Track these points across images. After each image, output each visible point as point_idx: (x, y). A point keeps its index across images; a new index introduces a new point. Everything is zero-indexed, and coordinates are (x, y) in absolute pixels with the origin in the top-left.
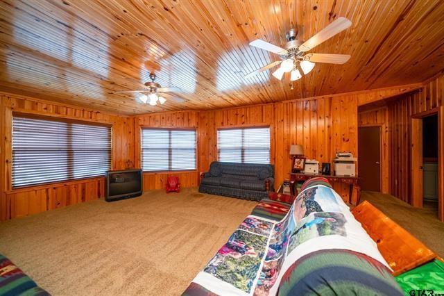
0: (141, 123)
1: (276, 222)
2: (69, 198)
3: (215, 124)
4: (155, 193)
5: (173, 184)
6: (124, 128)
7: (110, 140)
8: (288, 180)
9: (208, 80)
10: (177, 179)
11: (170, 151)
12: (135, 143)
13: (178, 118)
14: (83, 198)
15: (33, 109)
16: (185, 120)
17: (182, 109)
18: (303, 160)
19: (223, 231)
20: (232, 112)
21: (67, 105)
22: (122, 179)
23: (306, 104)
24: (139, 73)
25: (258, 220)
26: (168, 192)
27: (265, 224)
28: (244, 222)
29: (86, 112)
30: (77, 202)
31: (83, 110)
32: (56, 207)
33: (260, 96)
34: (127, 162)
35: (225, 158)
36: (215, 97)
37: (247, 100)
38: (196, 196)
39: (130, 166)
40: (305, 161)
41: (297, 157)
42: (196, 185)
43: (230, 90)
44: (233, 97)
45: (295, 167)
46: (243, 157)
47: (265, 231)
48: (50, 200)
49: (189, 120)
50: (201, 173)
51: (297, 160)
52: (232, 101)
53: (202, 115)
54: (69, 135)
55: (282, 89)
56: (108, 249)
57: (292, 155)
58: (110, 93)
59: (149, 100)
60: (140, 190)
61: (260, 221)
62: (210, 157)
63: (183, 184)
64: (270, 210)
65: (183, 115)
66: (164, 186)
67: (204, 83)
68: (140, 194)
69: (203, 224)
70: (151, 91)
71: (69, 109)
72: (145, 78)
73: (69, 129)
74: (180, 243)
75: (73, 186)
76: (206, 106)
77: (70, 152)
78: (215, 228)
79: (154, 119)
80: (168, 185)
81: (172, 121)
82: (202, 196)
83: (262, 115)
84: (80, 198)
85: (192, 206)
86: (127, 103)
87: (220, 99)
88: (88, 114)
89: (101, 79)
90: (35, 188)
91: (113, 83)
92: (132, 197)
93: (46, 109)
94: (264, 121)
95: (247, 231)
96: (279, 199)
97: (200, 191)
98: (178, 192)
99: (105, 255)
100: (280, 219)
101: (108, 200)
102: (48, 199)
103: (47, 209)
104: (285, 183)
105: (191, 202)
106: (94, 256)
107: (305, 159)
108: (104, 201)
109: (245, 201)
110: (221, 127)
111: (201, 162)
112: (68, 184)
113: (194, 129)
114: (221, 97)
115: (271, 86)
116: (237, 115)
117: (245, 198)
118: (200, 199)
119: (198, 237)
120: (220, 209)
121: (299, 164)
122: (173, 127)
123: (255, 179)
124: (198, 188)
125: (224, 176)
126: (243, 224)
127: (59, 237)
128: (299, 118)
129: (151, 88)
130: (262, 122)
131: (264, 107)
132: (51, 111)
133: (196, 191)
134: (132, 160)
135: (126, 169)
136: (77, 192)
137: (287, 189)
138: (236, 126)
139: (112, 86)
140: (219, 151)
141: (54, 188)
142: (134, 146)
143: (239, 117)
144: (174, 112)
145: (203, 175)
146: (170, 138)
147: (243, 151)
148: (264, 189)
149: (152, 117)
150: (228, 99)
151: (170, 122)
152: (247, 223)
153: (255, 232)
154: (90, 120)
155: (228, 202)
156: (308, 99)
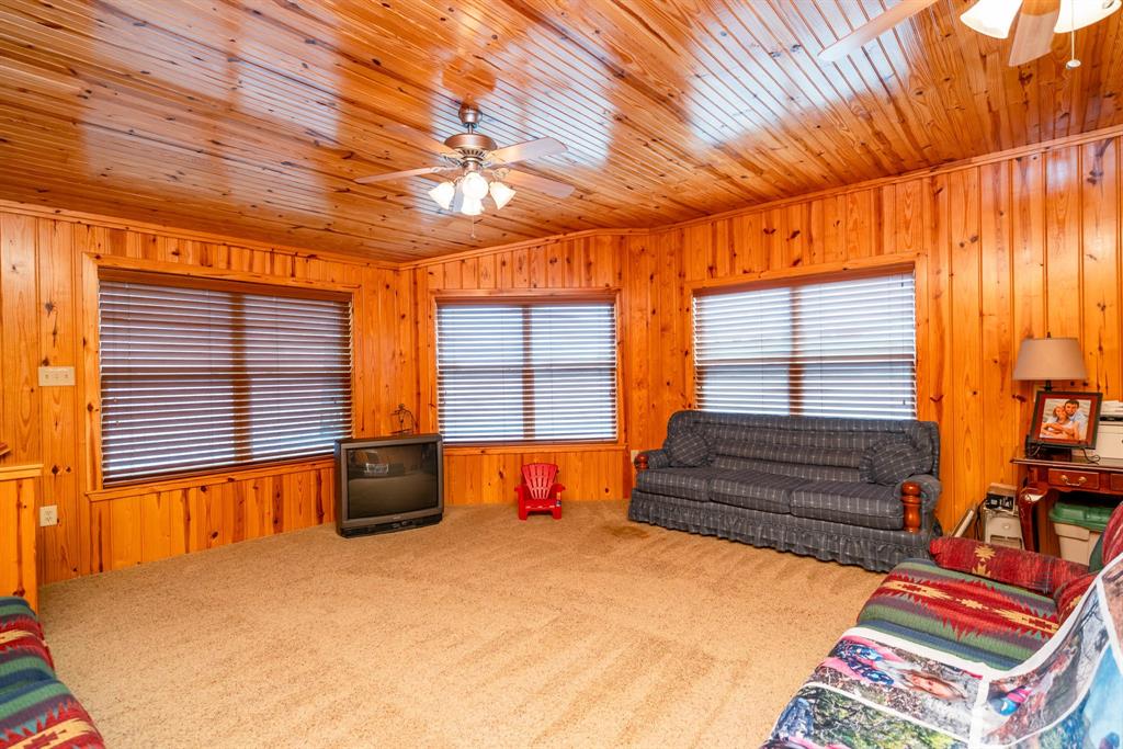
0: (435, 283)
1: (990, 673)
2: (240, 518)
3: (682, 275)
4: (481, 516)
5: (539, 488)
6: (385, 303)
7: (345, 342)
8: (1007, 487)
9: (662, 100)
10: (553, 470)
11: (527, 375)
12: (417, 349)
13: (553, 261)
14: (277, 521)
15: (146, 256)
16: (575, 263)
17: (567, 228)
18: (1085, 405)
19: (736, 676)
20: (749, 223)
21: (230, 240)
22: (382, 467)
23: (1100, 154)
24: (426, 107)
25: (900, 653)
26: (524, 515)
27: (936, 675)
28: (834, 653)
29: (278, 259)
30: (262, 533)
31: (272, 253)
32: (209, 546)
33: (874, 146)
34: (397, 413)
35: (722, 397)
36: (687, 170)
37: (814, 169)
38: (618, 532)
39: (407, 425)
40: (1096, 407)
41: (1050, 388)
42: (616, 493)
43: (748, 135)
44: (759, 161)
45: (1046, 434)
46: (795, 393)
47: (941, 708)
48: (193, 523)
49: (589, 265)
50: (634, 453)
51: (1052, 404)
52: (753, 182)
53: (635, 245)
54: (238, 328)
55: (981, 100)
56: (345, 694)
57: (1027, 385)
58: (343, 193)
59: (457, 199)
60: (436, 505)
61: (911, 658)
62: (667, 395)
63: (574, 490)
64: (950, 613)
65: (571, 250)
66: (512, 495)
67: (648, 115)
68: (436, 519)
69: (652, 640)
70: (465, 165)
71: (234, 250)
72: (446, 123)
73: (238, 310)
74: (575, 704)
75: (251, 483)
76: (652, 206)
77: (239, 380)
78: (701, 663)
79: (476, 268)
80: (524, 493)
81: (532, 272)
82: (641, 535)
83: (880, 225)
84: (269, 521)
85: (610, 570)
86: (394, 221)
87: (704, 174)
88: (284, 263)
89: (316, 144)
90: (157, 487)
91: (350, 156)
92: (411, 524)
93: (176, 254)
94: (887, 247)
95: (856, 695)
96: (981, 570)
97: (633, 516)
98: (556, 514)
99: (335, 716)
100: (1009, 662)
101: (346, 533)
102: (188, 519)
103: (187, 551)
104: (993, 501)
105: (604, 553)
106: (303, 713)
107: (1097, 399)
108: (333, 534)
109: (811, 564)
110: (708, 283)
111: (635, 412)
112: (236, 476)
113: (608, 297)
114: (710, 168)
115: (931, 92)
116: (769, 232)
117: (812, 554)
118: (635, 545)
119: (639, 691)
120: (713, 588)
121: (1063, 422)
122: (535, 293)
123: (851, 478)
124: (627, 503)
125: (721, 464)
126: (832, 663)
127: (213, 637)
128: (1061, 224)
129: (466, 152)
130: (880, 249)
131: (887, 191)
132: (190, 261)
133: (619, 517)
134: (410, 406)
135: (395, 435)
136: (261, 502)
137: (1004, 527)
138: (766, 276)
139: (346, 166)
140: (701, 373)
141: (204, 489)
142: (417, 359)
143: (778, 240)
144: (540, 241)
145: (644, 461)
146: (527, 331)
147: (795, 370)
148: (898, 522)
149: (470, 263)
150: (736, 171)
151: (525, 274)
152: (853, 662)
153: (896, 704)
154: (290, 282)
155: (743, 563)
156: (1106, 133)
